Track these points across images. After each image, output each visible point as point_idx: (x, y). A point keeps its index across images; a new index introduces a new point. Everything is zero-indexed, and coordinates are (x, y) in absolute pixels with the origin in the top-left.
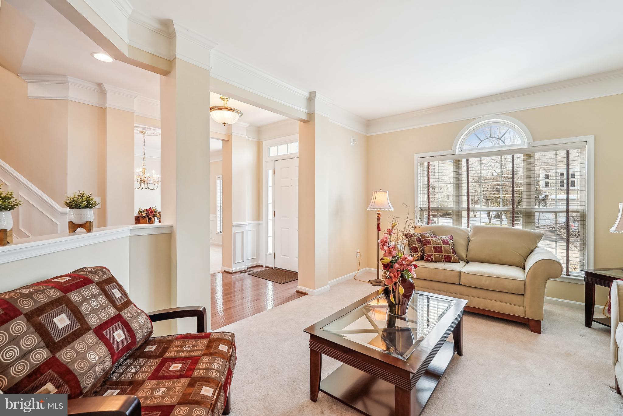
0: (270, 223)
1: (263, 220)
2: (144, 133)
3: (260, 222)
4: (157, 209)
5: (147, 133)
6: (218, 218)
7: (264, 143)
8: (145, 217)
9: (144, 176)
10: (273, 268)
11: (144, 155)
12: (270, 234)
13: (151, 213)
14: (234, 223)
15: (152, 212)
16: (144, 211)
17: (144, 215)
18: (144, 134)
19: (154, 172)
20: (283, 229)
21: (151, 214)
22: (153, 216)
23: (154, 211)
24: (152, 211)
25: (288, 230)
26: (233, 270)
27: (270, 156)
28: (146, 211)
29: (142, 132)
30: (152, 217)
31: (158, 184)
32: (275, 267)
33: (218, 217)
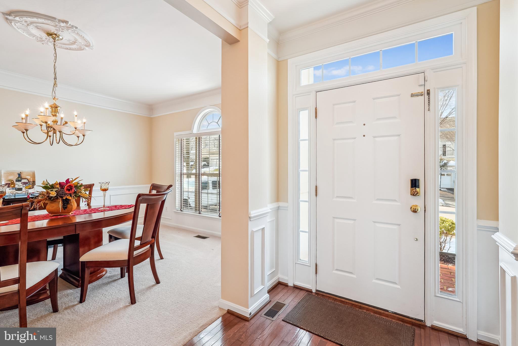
0: (304, 208)
1: (287, 202)
2: (54, 36)
3: (281, 204)
4: (81, 182)
5: (61, 37)
6: (177, 191)
7: (290, 61)
8: (56, 198)
9: (54, 118)
10: (314, 291)
11: (55, 78)
12: (304, 225)
13: (69, 190)
14: (252, 212)
15: (71, 189)
16: (52, 187)
17: (53, 194)
18: (54, 39)
19: (75, 113)
20: (337, 220)
21: (68, 192)
22: (72, 195)
23: (76, 187)
24: (70, 186)
25: (352, 222)
26: (249, 312)
27: (301, 85)
28: (58, 186)
29: (50, 34)
30: (70, 198)
31: (84, 136)
32: (317, 291)
33: (177, 189)
